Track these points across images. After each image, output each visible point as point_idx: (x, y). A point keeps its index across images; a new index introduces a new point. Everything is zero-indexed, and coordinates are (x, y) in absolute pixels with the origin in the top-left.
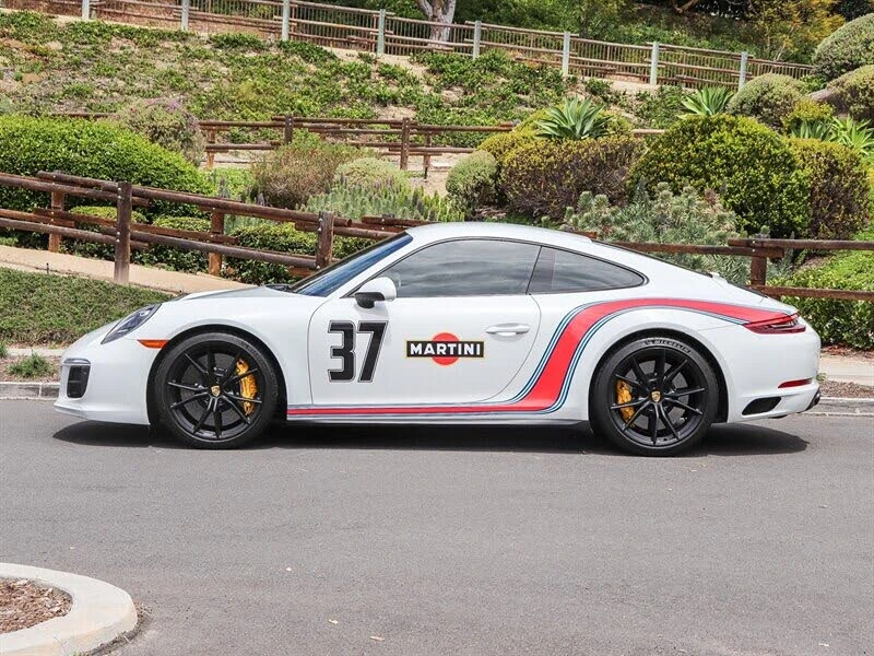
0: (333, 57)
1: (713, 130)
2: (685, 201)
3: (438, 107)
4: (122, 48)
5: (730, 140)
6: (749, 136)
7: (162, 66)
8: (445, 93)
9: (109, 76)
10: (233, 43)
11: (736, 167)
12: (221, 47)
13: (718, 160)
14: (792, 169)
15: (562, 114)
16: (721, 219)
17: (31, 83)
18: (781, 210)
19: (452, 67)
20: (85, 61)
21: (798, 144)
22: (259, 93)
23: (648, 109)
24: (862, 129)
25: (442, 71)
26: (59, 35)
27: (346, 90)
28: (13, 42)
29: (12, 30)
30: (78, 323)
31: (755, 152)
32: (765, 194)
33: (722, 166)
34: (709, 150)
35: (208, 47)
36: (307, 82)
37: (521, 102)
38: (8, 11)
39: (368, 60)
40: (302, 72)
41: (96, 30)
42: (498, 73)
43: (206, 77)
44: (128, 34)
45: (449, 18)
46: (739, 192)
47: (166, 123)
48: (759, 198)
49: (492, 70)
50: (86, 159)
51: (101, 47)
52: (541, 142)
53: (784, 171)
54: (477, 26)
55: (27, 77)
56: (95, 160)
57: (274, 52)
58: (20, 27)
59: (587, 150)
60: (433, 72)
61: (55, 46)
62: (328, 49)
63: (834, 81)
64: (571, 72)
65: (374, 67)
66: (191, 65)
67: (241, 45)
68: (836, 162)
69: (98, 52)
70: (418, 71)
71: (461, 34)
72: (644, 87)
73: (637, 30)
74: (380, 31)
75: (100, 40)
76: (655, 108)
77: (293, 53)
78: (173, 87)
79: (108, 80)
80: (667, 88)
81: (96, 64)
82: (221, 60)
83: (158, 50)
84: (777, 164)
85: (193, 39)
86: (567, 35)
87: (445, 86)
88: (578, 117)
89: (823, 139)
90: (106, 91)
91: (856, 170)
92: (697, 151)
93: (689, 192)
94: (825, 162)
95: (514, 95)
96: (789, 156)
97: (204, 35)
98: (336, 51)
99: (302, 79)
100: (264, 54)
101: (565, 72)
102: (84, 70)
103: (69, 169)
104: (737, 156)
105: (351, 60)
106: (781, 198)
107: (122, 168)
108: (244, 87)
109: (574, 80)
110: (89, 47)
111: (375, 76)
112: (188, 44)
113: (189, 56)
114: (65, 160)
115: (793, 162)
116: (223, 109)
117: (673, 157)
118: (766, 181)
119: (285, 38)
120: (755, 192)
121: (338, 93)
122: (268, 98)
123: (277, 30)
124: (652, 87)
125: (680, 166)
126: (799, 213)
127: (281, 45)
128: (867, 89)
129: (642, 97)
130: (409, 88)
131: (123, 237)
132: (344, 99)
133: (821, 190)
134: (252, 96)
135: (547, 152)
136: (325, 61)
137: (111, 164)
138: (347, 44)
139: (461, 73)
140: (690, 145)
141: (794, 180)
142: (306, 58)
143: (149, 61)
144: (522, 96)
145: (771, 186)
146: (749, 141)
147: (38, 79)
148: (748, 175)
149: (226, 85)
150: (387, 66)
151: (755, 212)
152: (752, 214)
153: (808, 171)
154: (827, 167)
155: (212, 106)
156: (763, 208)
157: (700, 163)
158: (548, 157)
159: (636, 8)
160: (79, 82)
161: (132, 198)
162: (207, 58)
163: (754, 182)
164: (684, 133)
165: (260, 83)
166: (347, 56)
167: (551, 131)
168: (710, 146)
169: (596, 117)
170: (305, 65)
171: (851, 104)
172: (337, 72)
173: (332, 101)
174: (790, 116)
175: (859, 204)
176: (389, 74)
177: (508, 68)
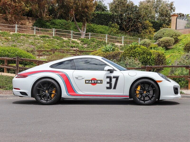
0: (63, 39)
1: (136, 48)
2: (131, 60)
3: (83, 48)
4: (23, 38)
5: (139, 50)
6: (143, 49)
7: (30, 41)
8: (84, 45)
9: (20, 43)
10: (44, 37)
11: (141, 55)
12: (41, 37)
13: (137, 53)
14: (151, 55)
15: (106, 47)
16: (139, 64)
17: (5, 44)
18: (150, 63)
19: (85, 41)
20: (16, 40)
21: (152, 51)
22: (49, 45)
23: (122, 48)
24: (163, 49)
25: (83, 42)
26: (11, 36)
27: (65, 45)
28: (2, 37)
29: (2, 35)
30: (6, 84)
31: (144, 52)
32: (147, 60)
33: (138, 55)
34: (135, 52)
35: (39, 38)
36: (58, 44)
37: (98, 47)
38: (1, 31)
39: (70, 40)
40: (57, 42)
41: (18, 35)
42: (94, 42)
43: (39, 43)
44: (24, 35)
45: (85, 33)
46: (141, 59)
47: (30, 50)
48: (145, 61)
49: (93, 41)
50: (12, 55)
51: (19, 38)
52: (102, 53)
53: (150, 56)
54: (90, 33)
55: (4, 43)
56: (14, 55)
57: (52, 38)
58: (3, 34)
59: (111, 54)
60: (82, 42)
61: (10, 38)
62: (62, 38)
63: (158, 40)
64: (107, 41)
65: (71, 41)
66: (36, 41)
67: (45, 37)
68: (160, 54)
69: (18, 39)
70: (79, 42)
71: (87, 35)
72: (121, 44)
73: (119, 35)
74: (72, 35)
75: (18, 36)
76: (123, 48)
77: (55, 38)
78: (32, 45)
79: (20, 44)
80: (126, 45)
81: (18, 41)
82: (42, 40)
83: (30, 38)
84: (148, 54)
85: (36, 36)
86: (107, 35)
87: (84, 44)
88: (109, 48)
89: (157, 50)
90: (19, 46)
91: (163, 56)
92: (133, 52)
93: (132, 59)
94: (157, 54)
95: (97, 46)
96: (151, 53)
97: (38, 35)
98: (63, 38)
99: (57, 43)
100: (50, 39)
101: (106, 42)
102: (15, 42)
103: (8, 57)
104: (141, 53)
105: (66, 40)
106: (150, 61)
107: (19, 56)
108: (46, 45)
109: (108, 43)
110: (16, 38)
111: (71, 43)
112: (35, 37)
113: (35, 39)
114: (8, 55)
115: (152, 54)
116: (42, 49)
117: (128, 53)
118: (147, 57)
119: (54, 36)
120: (145, 60)
121: (64, 46)
122: (50, 46)
123: (52, 35)
124: (123, 44)
125: (130, 55)
126: (153, 64)
127: (53, 37)
128: (164, 41)
129: (121, 46)
130: (77, 44)
131: (17, 68)
132: (65, 47)
133: (157, 59)
134: (47, 46)
135: (103, 54)
136: (61, 40)
137: (17, 56)
138: (66, 37)
139: (87, 42)
140: (132, 51)
141: (152, 57)
142: (58, 39)
143: (28, 40)
144: (98, 46)
145: (148, 58)
146: (143, 50)
147: (6, 44)
148: (143, 56)
149: (42, 44)
150: (73, 41)
151: (145, 63)
152: (144, 64)
153: (155, 56)
154: (158, 55)
155: (40, 48)
156: (146, 63)
157: (134, 54)
158: (104, 55)
159: (119, 31)
160: (14, 44)
161: (19, 60)
162: (39, 39)
163: (144, 58)
164: (130, 49)
165: (49, 44)
166: (65, 39)
167: (104, 50)
168: (135, 51)
169: (113, 48)
170: (57, 40)
171: (161, 44)
172: (63, 42)
173: (63, 47)
174: (150, 47)
175: (164, 62)
176: (73, 42)
177: (96, 41)
